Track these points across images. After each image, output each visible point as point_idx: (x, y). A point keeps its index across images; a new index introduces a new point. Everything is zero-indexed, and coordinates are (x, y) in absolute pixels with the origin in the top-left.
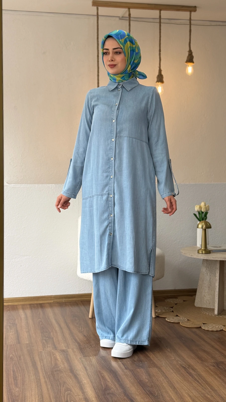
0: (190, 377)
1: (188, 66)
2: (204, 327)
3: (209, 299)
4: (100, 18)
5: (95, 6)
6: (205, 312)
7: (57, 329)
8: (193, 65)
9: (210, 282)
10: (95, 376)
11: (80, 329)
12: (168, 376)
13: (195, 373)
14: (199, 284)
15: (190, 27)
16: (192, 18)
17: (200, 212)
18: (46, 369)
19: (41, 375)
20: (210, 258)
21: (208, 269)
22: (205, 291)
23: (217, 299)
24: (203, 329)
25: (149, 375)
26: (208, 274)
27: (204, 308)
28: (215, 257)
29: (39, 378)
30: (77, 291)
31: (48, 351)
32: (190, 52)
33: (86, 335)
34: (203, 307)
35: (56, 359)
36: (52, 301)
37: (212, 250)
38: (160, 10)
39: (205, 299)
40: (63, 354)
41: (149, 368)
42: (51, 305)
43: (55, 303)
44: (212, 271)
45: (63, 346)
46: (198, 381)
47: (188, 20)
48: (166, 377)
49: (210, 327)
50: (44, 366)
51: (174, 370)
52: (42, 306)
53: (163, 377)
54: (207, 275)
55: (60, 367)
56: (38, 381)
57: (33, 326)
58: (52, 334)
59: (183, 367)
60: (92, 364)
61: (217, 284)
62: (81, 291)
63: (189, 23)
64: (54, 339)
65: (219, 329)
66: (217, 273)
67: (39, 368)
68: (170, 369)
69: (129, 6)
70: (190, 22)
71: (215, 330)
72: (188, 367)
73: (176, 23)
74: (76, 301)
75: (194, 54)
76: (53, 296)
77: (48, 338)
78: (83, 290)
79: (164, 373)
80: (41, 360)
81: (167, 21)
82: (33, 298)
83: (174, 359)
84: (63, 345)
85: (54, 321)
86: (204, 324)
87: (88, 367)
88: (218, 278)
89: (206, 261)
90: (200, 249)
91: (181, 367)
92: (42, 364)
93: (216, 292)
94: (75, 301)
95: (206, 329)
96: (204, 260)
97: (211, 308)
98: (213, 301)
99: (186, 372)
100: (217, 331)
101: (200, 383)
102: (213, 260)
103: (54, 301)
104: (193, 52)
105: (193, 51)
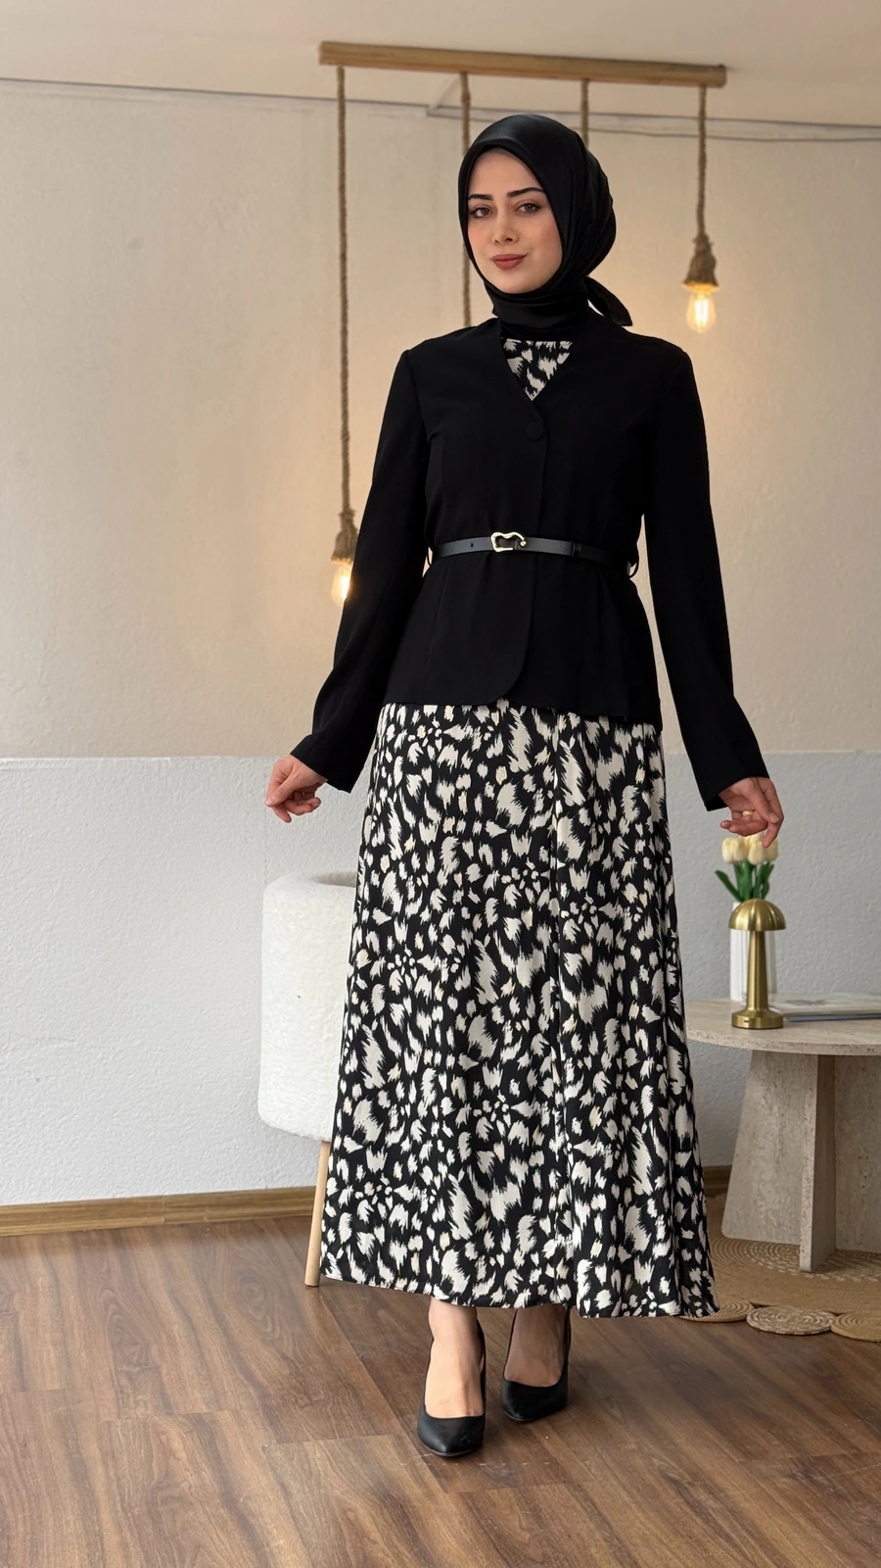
0: (699, 1521)
1: (696, 296)
2: (756, 1319)
3: (778, 1207)
4: (349, 108)
5: (330, 64)
6: (763, 1259)
7: (178, 1329)
8: (713, 294)
9: (782, 1142)
10: (320, 1521)
11: (269, 1330)
12: (609, 1518)
13: (717, 1506)
14: (738, 1150)
15: (703, 146)
16: (709, 113)
17: (744, 866)
18: (126, 1490)
19: (106, 1516)
20: (780, 1046)
21: (773, 1089)
22: (763, 1177)
23: (808, 1208)
24: (754, 1328)
25: (536, 1513)
26: (775, 1109)
27: (758, 1242)
28: (798, 1041)
29: (97, 1528)
30: (260, 1180)
31: (137, 1418)
32: (703, 244)
33: (290, 1354)
34: (755, 1239)
35: (168, 1453)
36: (162, 1220)
37: (788, 1015)
38: (586, 81)
39: (763, 1209)
40: (195, 1433)
41: (537, 1484)
42: (156, 1235)
43: (173, 1226)
44: (789, 1096)
45: (197, 1401)
46: (728, 1539)
47: (694, 118)
48: (603, 1522)
49: (779, 1318)
50: (119, 1480)
51: (635, 1492)
52: (118, 1238)
53: (591, 1520)
54: (770, 1114)
55: (185, 1485)
56: (94, 1541)
57: (83, 1319)
58: (154, 1351)
59: (673, 1481)
60: (310, 1472)
61: (809, 1150)
62: (275, 1179)
63: (697, 132)
64: (164, 1372)
65: (814, 1329)
66: (809, 1105)
67: (100, 1489)
68: (621, 1490)
69: (465, 64)
70: (702, 128)
71: (799, 1329)
72: (690, 1480)
73: (647, 131)
74: (256, 1218)
75: (715, 251)
76: (165, 1197)
77: (138, 1368)
78: (285, 1175)
79: (594, 1505)
80: (109, 1456)
81: (614, 122)
82: (84, 1209)
83: (634, 1450)
84: (198, 1395)
85: (163, 1299)
86: (756, 1306)
87: (292, 1483)
88: (811, 1124)
89: (764, 1059)
90: (741, 1013)
91: (662, 1480)
92: (111, 1473)
93: (804, 1180)
94: (251, 1218)
95: (766, 1328)
96: (755, 1052)
97: (787, 1242)
98: (793, 1216)
99: (680, 1500)
100: (807, 1335)
101: (735, 1546)
102: (793, 1054)
103: (166, 1220)
104: (712, 244)
105: (712, 238)
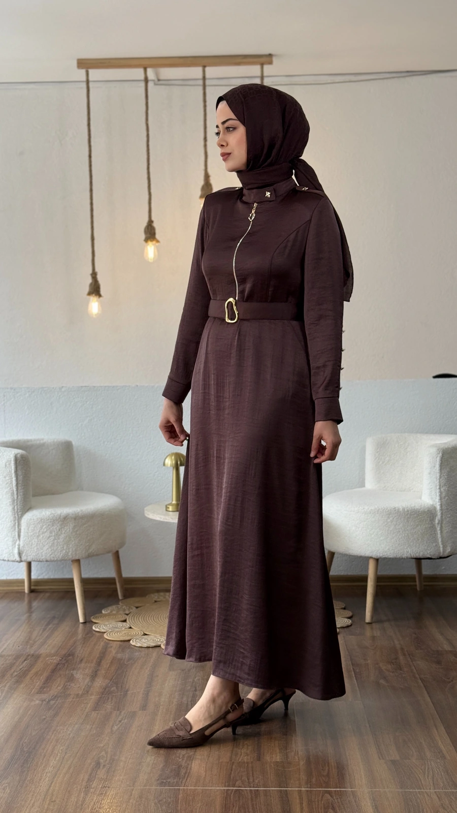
5: (82, 68)
38: (204, 67)
69: (145, 63)
90: (170, 504)
